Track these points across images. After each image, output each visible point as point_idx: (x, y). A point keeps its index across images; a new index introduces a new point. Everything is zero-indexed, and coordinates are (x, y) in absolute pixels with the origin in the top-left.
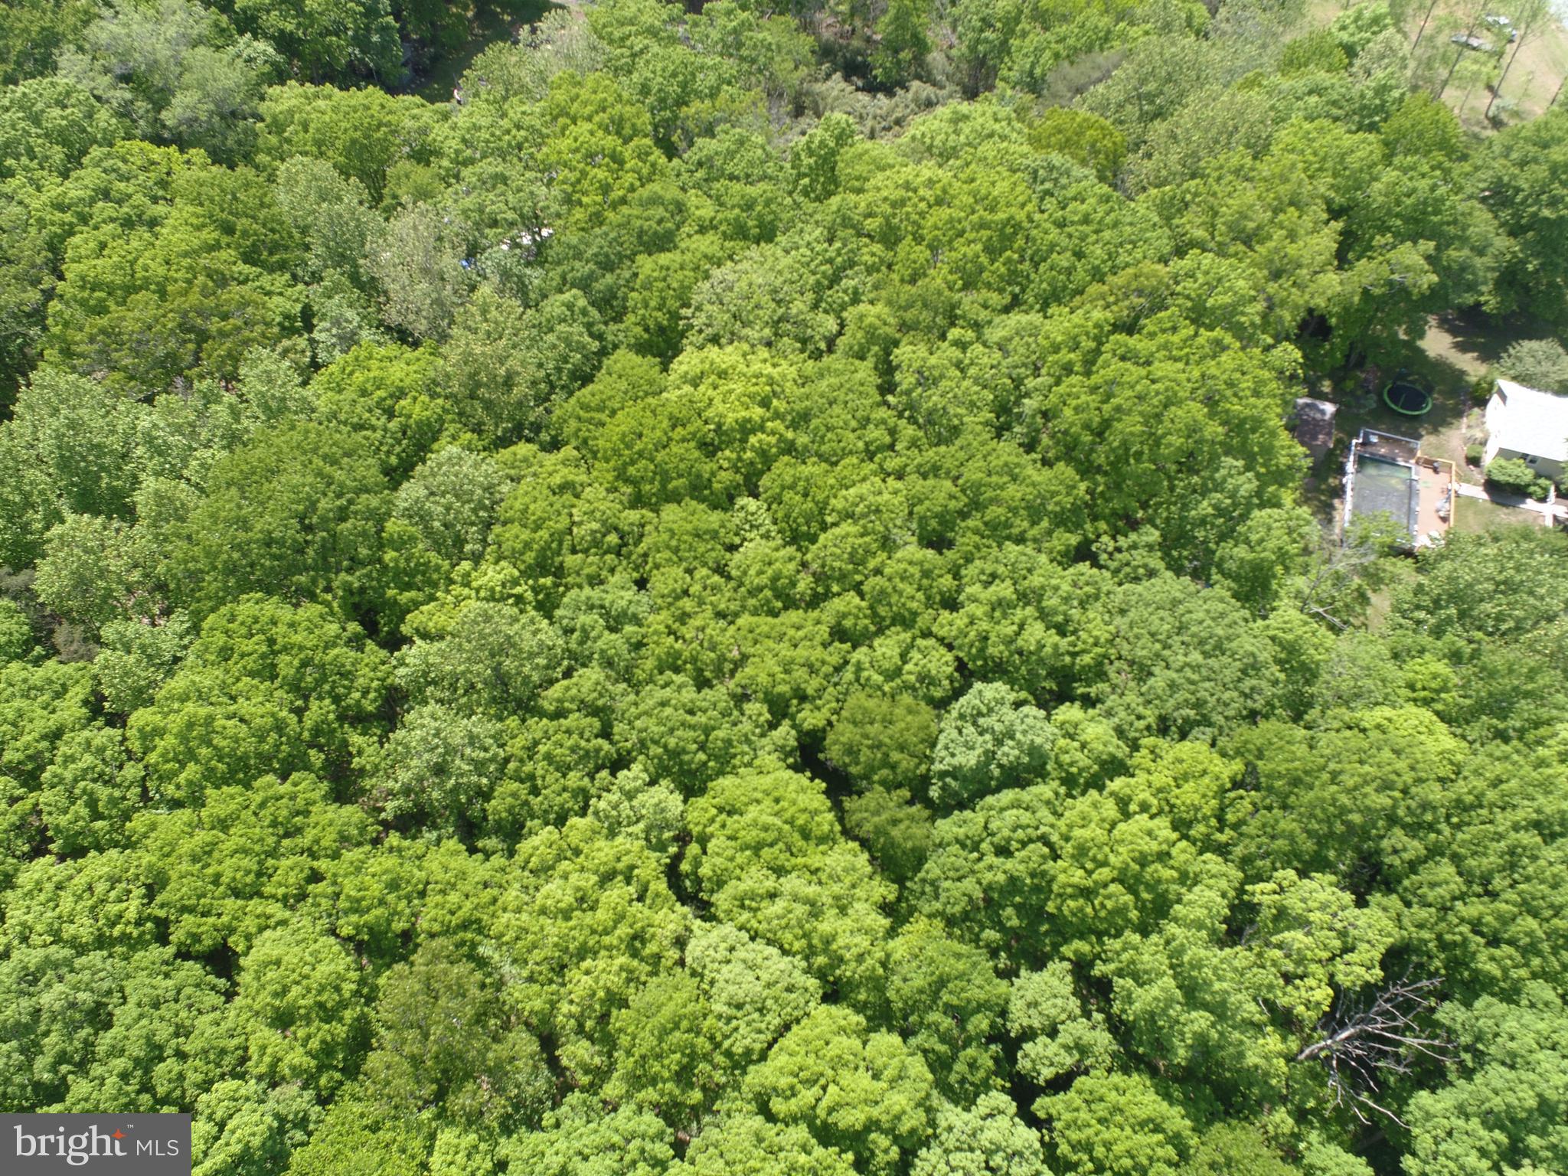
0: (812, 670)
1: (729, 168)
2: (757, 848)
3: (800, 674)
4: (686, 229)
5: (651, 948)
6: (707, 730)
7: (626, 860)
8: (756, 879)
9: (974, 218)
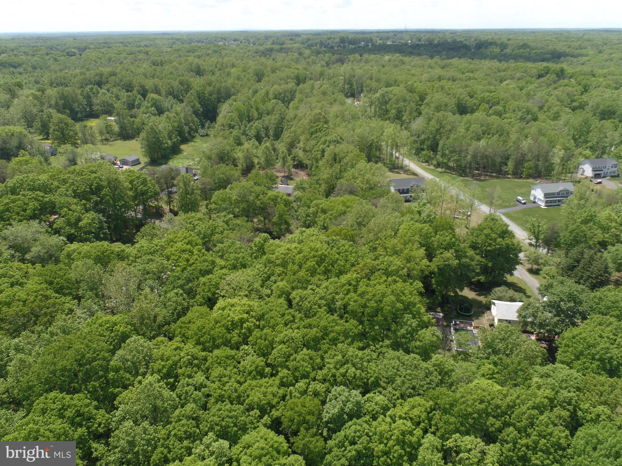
1: (229, 251)
3: (270, 397)
4: (216, 269)
9: (311, 255)
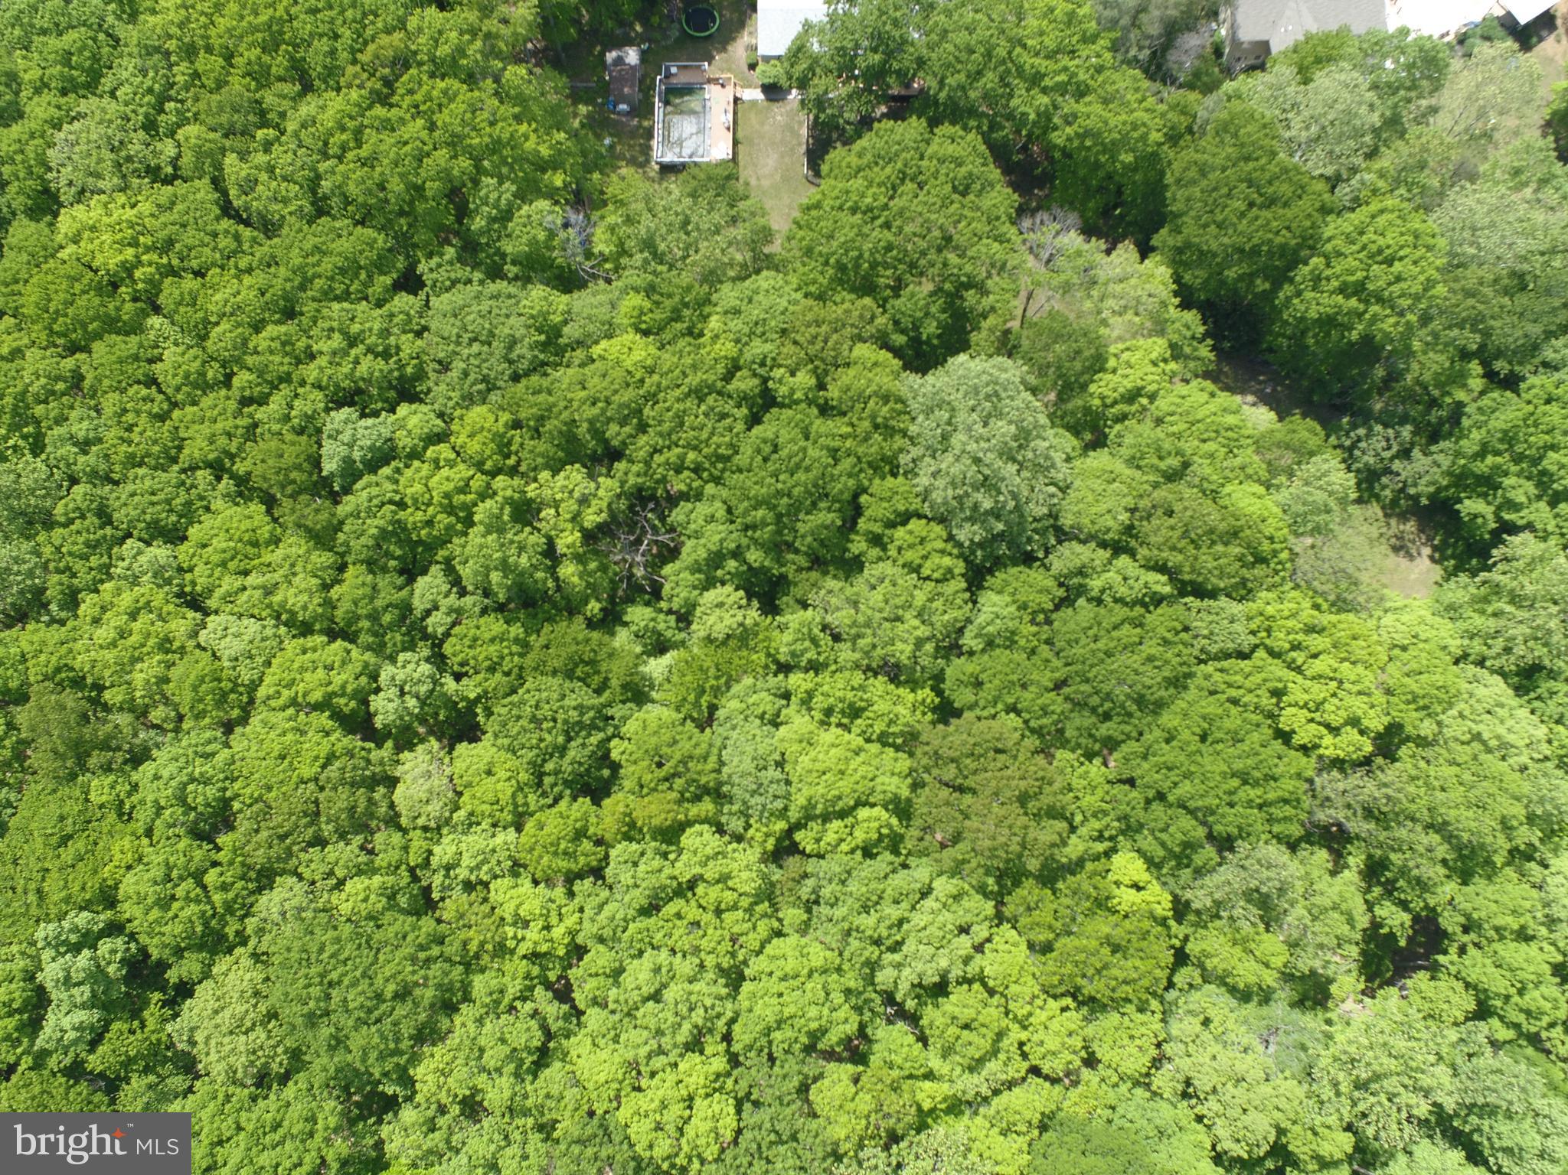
0: (229, 436)
2: (224, 564)
3: (222, 441)
4: (24, 94)
5: (176, 644)
6: (168, 502)
7: (143, 600)
8: (229, 583)
9: (245, 23)
